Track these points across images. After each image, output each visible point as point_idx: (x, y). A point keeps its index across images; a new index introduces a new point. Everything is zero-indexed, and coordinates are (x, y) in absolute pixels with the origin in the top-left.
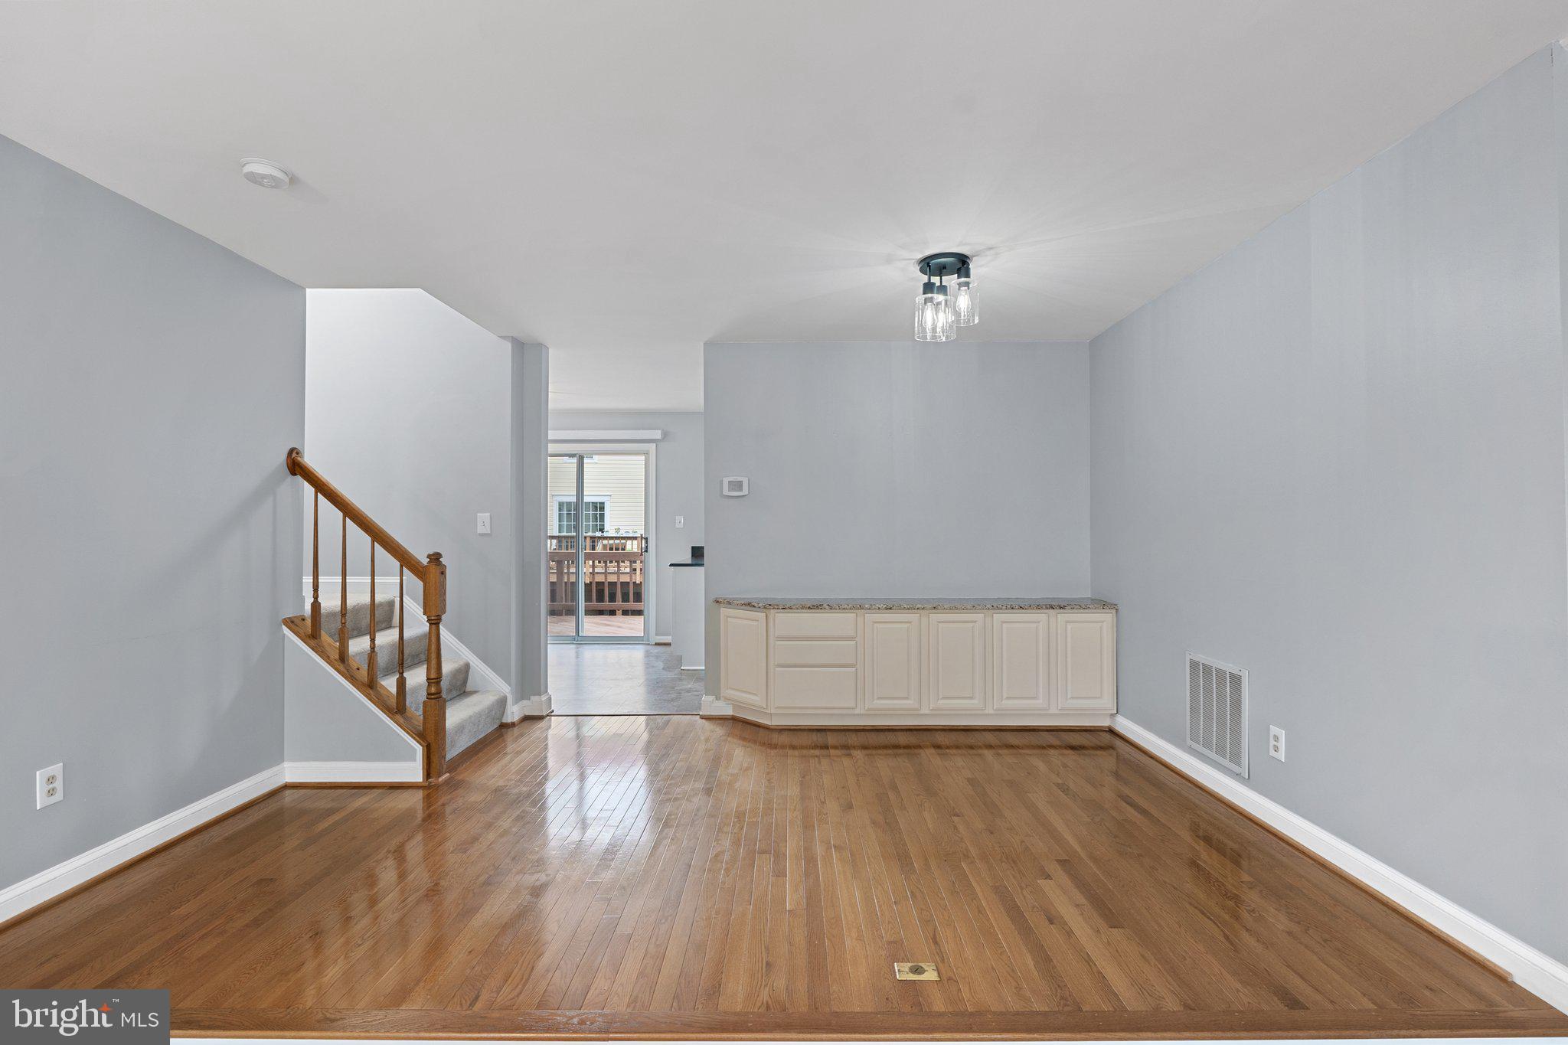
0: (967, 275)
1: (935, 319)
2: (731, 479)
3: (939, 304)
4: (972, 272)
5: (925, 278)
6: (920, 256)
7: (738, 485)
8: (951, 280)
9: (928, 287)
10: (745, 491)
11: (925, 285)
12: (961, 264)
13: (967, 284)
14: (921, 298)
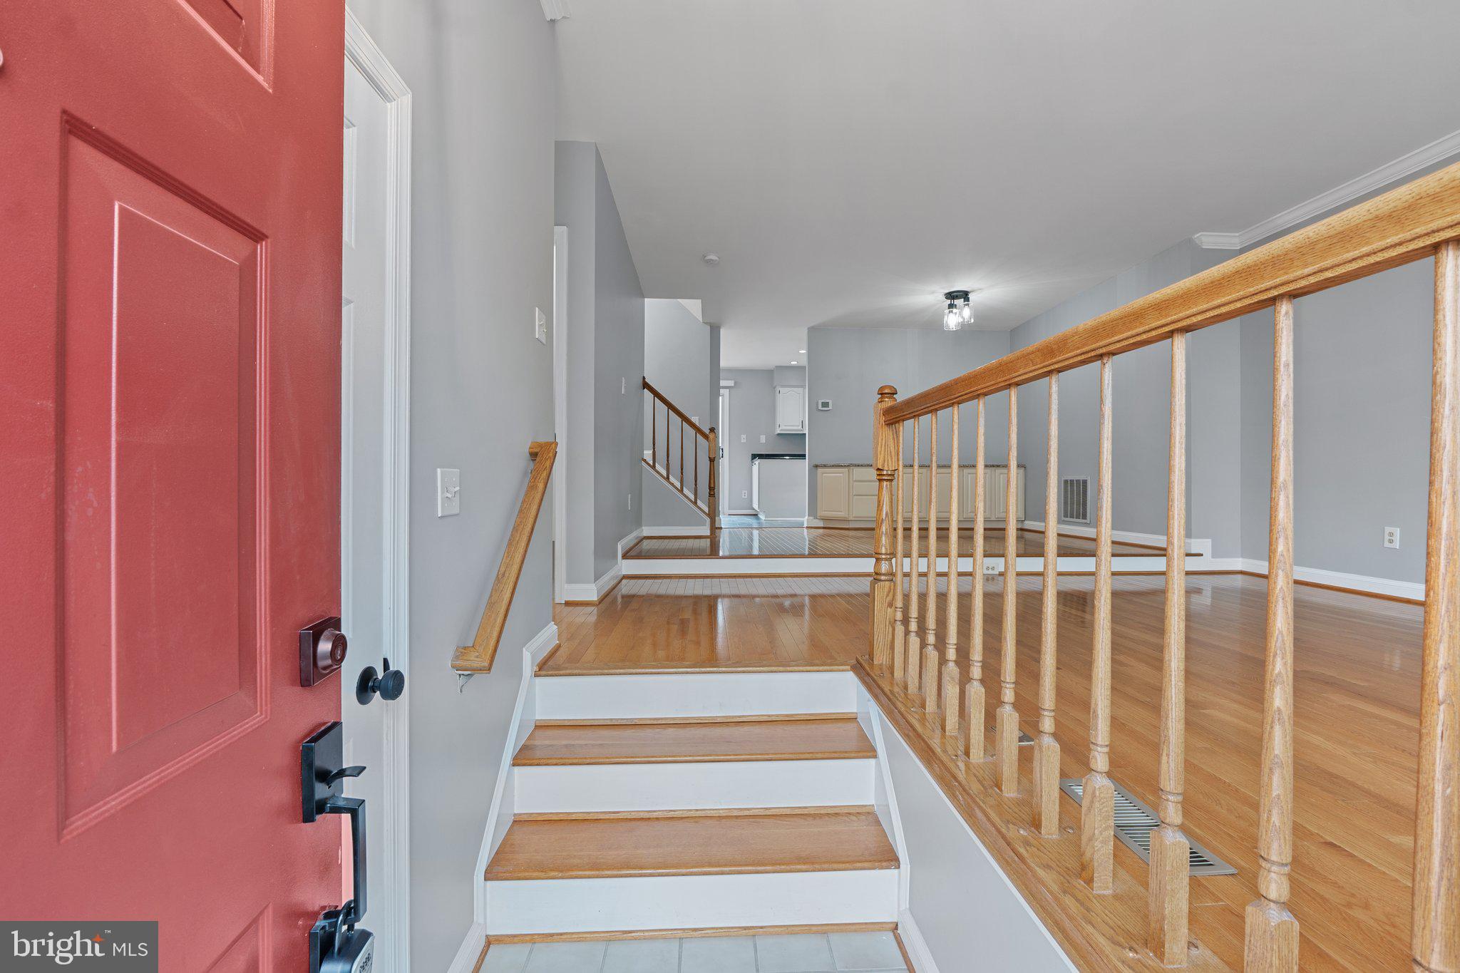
0: (968, 301)
1: (953, 321)
2: (823, 401)
3: (956, 313)
4: (970, 299)
5: (949, 302)
6: (948, 291)
7: (825, 405)
8: (960, 302)
9: (951, 306)
10: (830, 407)
11: (949, 305)
12: (965, 295)
13: (968, 305)
14: (947, 311)
